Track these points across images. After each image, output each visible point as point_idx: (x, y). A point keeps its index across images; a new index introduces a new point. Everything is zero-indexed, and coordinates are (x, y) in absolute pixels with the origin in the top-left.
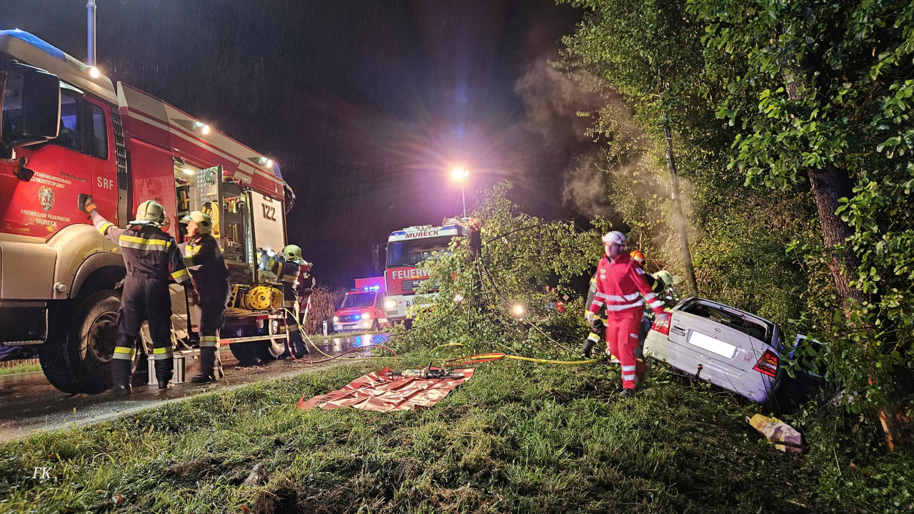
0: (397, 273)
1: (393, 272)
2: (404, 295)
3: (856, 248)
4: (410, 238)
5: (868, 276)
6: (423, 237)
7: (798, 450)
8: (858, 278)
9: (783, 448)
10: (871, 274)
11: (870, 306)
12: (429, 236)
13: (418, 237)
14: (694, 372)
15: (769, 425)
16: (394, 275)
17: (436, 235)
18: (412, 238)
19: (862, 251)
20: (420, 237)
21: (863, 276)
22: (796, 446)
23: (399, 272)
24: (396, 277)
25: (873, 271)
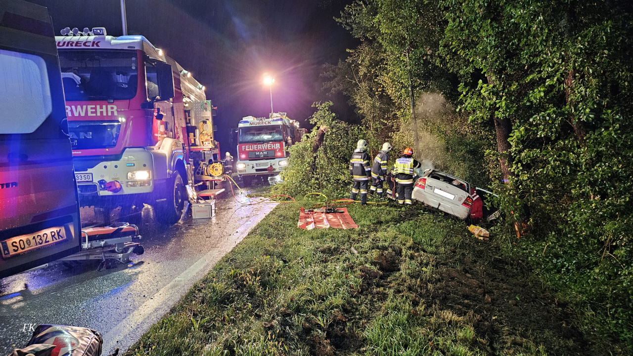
0: (245, 147)
1: (243, 147)
2: (250, 160)
3: (513, 154)
4: (252, 125)
5: (517, 166)
6: (261, 125)
7: (488, 239)
8: (512, 167)
9: (482, 238)
10: (519, 166)
11: (516, 179)
12: (265, 125)
13: (257, 125)
14: (437, 207)
15: (476, 229)
16: (243, 148)
17: (269, 124)
18: (254, 125)
19: (515, 155)
20: (259, 125)
21: (514, 167)
22: (487, 237)
23: (247, 146)
24: (245, 149)
25: (519, 165)
